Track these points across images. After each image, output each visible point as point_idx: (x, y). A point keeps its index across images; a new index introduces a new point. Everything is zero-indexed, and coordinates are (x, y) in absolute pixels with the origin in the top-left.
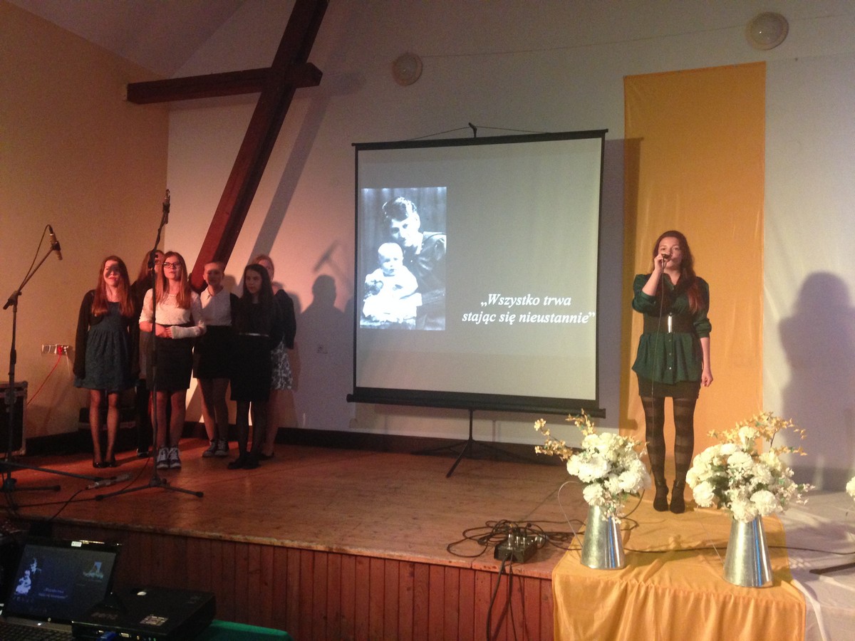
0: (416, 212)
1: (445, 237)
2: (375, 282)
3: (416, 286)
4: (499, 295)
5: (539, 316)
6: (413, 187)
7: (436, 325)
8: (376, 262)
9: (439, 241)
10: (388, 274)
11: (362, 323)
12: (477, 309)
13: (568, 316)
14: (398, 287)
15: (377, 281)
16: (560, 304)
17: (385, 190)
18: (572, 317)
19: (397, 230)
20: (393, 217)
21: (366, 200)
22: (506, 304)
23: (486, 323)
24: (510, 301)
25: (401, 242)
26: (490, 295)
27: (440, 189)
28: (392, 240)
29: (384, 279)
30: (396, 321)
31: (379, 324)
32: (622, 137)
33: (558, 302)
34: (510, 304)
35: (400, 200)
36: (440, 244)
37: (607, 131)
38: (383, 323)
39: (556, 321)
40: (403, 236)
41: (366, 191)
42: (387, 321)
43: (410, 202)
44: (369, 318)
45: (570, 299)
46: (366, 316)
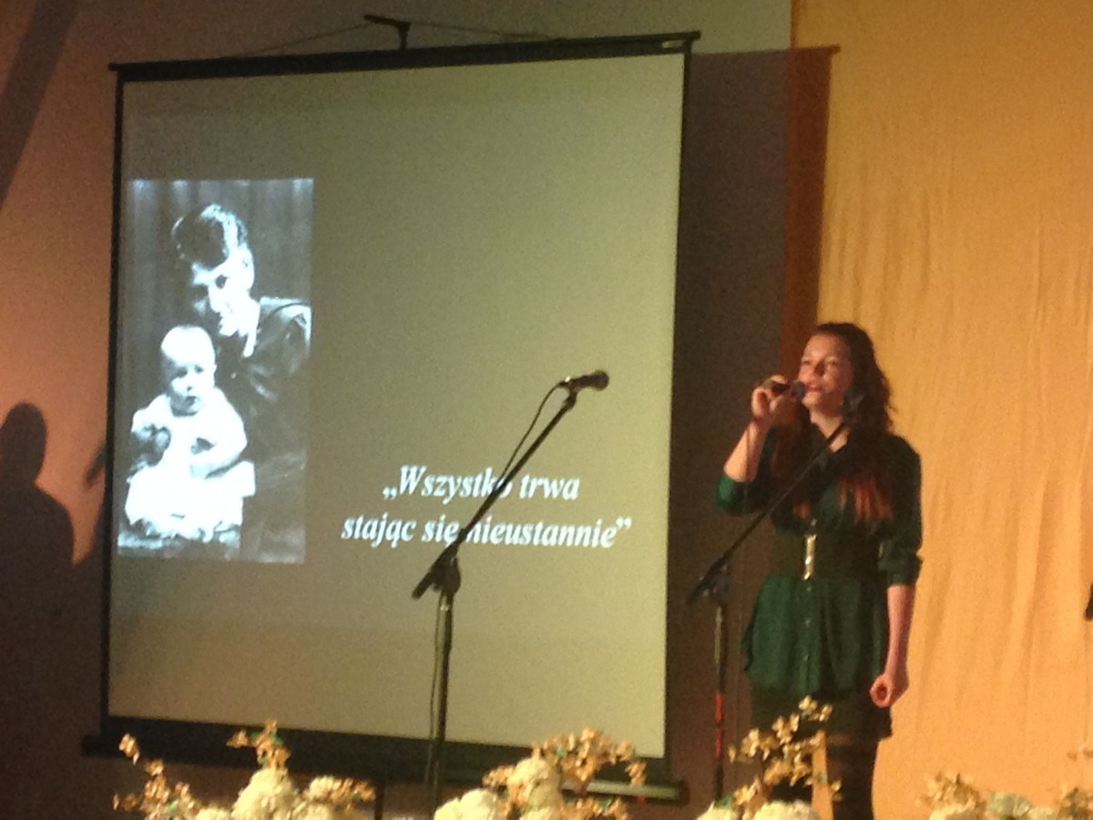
0: (244, 245)
1: (306, 312)
2: (154, 430)
3: (241, 442)
4: (423, 470)
5: (510, 527)
7: (283, 547)
8: (157, 377)
9: (293, 322)
10: (183, 407)
11: (124, 541)
12: (373, 508)
13: (572, 529)
14: (204, 444)
15: (159, 427)
16: (555, 495)
17: (179, 185)
19: (202, 291)
20: (196, 256)
21: (137, 212)
22: (439, 493)
23: (394, 545)
24: (447, 485)
25: (210, 322)
26: (404, 470)
27: (298, 184)
28: (190, 318)
29: (177, 425)
30: (196, 535)
31: (158, 544)
32: (783, 43)
33: (551, 488)
34: (447, 494)
35: (211, 212)
36: (295, 326)
37: (696, 35)
38: (168, 543)
39: (545, 542)
40: (215, 307)
41: (139, 187)
42: (177, 536)
43: (232, 218)
44: (139, 528)
45: (577, 483)
46: (133, 521)
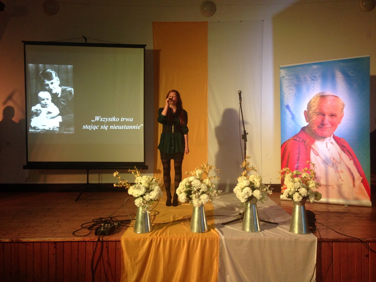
0: (57, 77)
1: (73, 89)
2: (37, 110)
3: (58, 112)
4: (100, 117)
5: (119, 126)
6: (55, 64)
7: (70, 131)
9: (69, 91)
10: (44, 106)
11: (30, 130)
12: (89, 124)
13: (132, 126)
14: (49, 113)
15: (38, 109)
16: (128, 121)
17: (41, 65)
18: (133, 126)
19: (48, 85)
20: (46, 78)
21: (30, 69)
22: (103, 121)
23: (94, 130)
24: (105, 120)
25: (50, 91)
26: (96, 117)
27: (69, 66)
28: (45, 90)
29: (42, 109)
30: (49, 129)
31: (40, 131)
32: (152, 49)
33: (127, 120)
34: (106, 121)
35: (48, 70)
36: (70, 92)
37: (146, 45)
38: (42, 130)
39: (126, 128)
40: (51, 88)
41: (31, 65)
42: (44, 129)
43: (54, 72)
44: (34, 128)
45: (132, 119)
46: (33, 127)
